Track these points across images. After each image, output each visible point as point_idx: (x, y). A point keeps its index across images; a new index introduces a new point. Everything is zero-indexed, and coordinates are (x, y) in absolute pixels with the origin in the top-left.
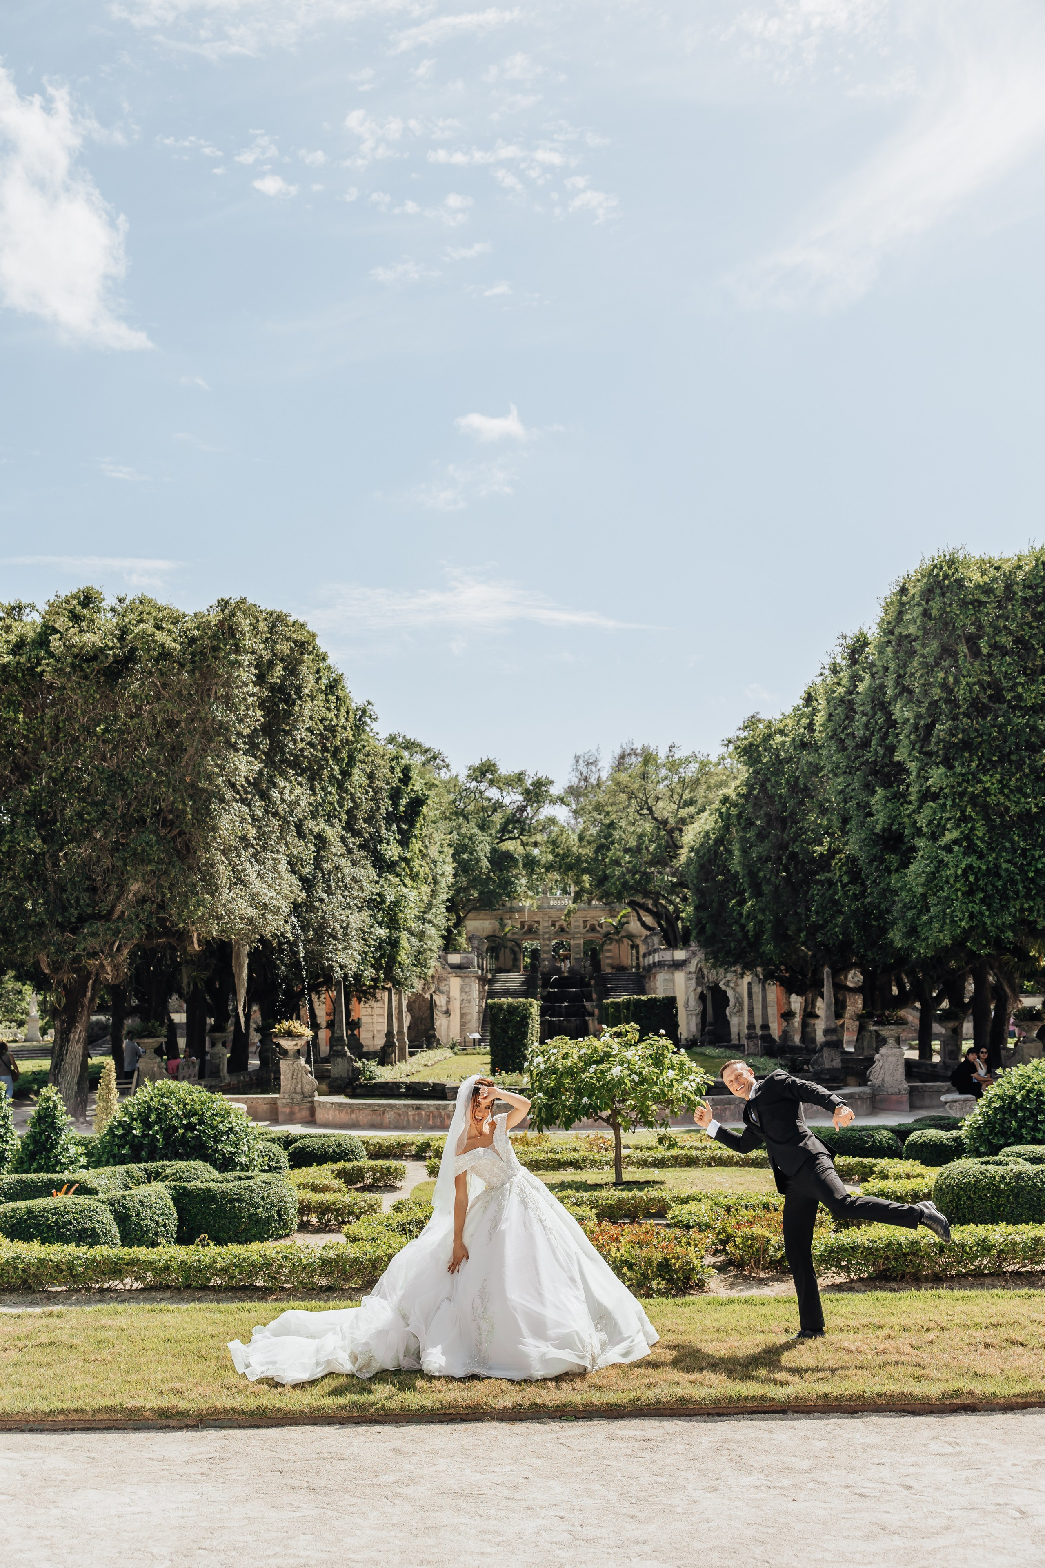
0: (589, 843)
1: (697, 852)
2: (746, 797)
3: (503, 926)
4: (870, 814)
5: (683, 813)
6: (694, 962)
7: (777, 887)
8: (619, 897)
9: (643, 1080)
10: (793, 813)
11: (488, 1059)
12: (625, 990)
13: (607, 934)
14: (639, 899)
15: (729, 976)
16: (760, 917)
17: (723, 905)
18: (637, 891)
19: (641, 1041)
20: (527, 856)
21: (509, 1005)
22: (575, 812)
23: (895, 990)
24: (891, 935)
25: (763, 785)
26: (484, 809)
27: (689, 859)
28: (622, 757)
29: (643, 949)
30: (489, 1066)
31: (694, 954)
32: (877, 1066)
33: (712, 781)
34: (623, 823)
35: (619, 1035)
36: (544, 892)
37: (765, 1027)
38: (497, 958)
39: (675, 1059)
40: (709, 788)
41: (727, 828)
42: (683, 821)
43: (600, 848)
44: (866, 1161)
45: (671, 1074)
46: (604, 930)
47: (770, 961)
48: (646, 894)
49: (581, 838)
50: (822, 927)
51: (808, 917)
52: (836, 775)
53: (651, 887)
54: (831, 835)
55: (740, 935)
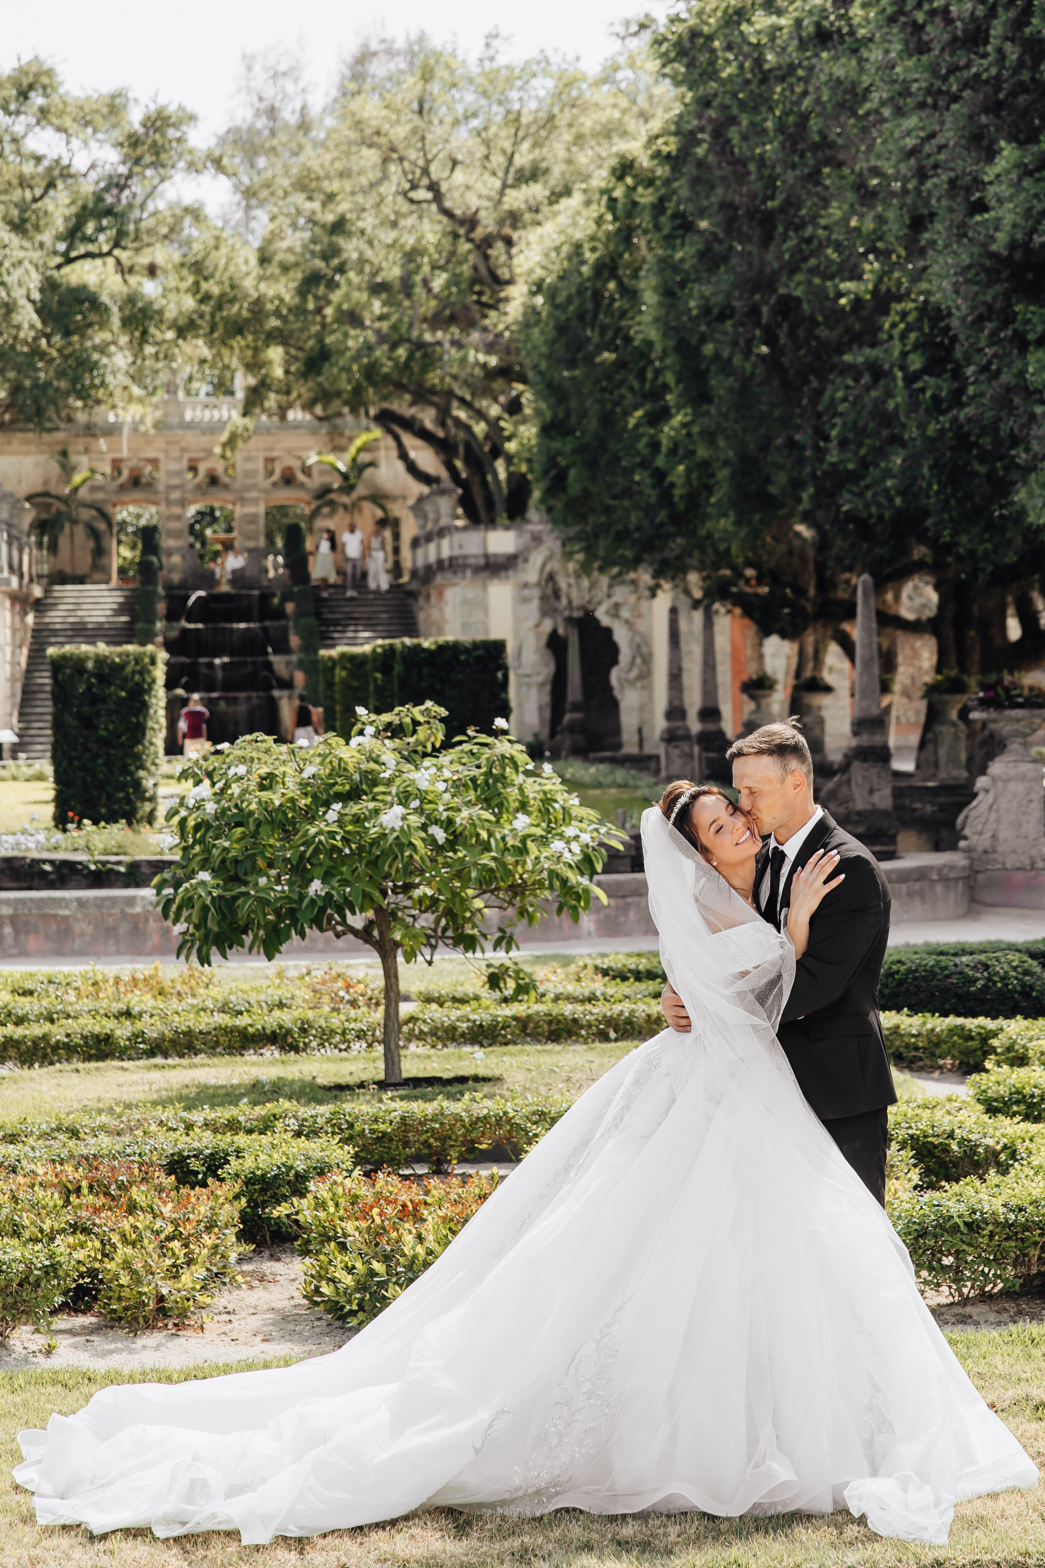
0: (285, 268)
1: (552, 295)
2: (674, 161)
3: (68, 470)
4: (981, 207)
5: (515, 199)
6: (537, 559)
7: (746, 381)
8: (356, 402)
9: (456, 839)
10: (791, 204)
11: (47, 790)
12: (370, 625)
13: (323, 493)
14: (402, 406)
15: (621, 593)
16: (702, 452)
17: (608, 420)
18: (401, 387)
19: (447, 745)
20: (131, 299)
21: (100, 661)
22: (249, 193)
23: (1014, 630)
24: (1020, 496)
25: (718, 133)
26: (23, 182)
27: (531, 312)
28: (364, 58)
29: (409, 529)
30: (50, 809)
31: (537, 539)
32: (980, 806)
33: (588, 122)
34: (368, 222)
35: (395, 731)
36: (171, 389)
37: (710, 713)
38: (53, 548)
39: (532, 788)
40: (579, 139)
41: (625, 235)
42: (514, 218)
43: (312, 280)
44: (972, 1023)
45: (522, 822)
46: (316, 482)
47: (723, 558)
48: (422, 395)
49: (264, 259)
50: (854, 477)
51: (820, 453)
52: (900, 112)
53: (433, 378)
54: (883, 255)
55: (652, 495)
